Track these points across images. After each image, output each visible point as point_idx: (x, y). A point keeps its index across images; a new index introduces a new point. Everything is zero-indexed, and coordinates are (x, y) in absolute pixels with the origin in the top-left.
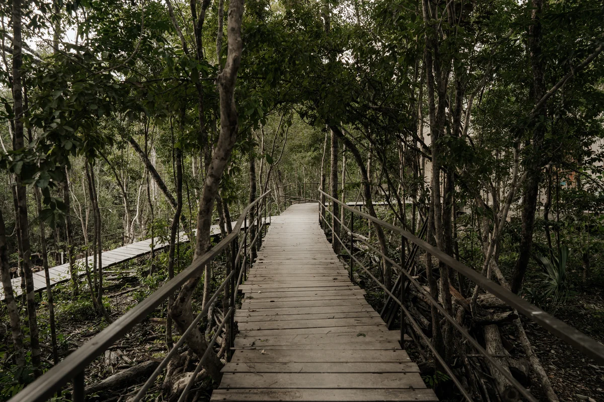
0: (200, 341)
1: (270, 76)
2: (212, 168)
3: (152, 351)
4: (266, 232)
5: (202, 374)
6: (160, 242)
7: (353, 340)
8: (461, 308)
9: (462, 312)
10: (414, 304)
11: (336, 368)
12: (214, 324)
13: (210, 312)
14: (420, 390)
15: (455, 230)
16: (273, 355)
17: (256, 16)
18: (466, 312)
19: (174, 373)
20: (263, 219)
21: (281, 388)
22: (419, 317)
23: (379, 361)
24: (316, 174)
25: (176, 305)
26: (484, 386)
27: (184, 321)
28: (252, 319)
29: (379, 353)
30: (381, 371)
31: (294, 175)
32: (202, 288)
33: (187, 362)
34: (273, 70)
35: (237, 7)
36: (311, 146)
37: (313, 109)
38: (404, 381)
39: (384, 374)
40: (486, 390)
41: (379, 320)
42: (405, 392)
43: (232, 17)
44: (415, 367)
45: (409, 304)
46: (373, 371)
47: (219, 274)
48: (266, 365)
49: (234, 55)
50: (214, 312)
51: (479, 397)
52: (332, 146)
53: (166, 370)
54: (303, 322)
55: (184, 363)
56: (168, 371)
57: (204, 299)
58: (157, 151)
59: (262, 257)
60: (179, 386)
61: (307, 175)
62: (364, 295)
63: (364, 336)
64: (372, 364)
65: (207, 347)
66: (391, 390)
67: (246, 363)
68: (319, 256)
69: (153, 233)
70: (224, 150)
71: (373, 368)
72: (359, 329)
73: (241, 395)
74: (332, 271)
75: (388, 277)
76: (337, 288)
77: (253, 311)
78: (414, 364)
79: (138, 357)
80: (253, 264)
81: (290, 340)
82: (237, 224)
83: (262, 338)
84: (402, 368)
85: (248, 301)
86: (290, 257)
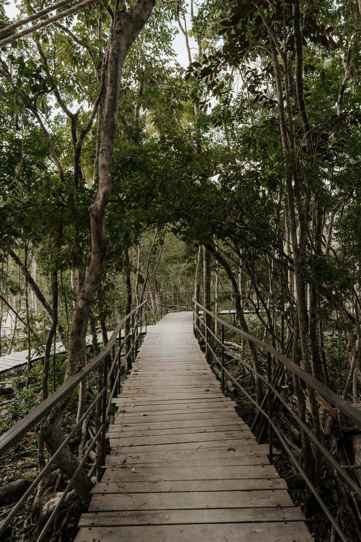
0: (70, 461)
1: (142, 200)
2: (84, 292)
3: (23, 468)
4: (142, 341)
5: (73, 494)
6: (36, 354)
7: (223, 455)
8: (329, 418)
9: (330, 422)
10: (284, 413)
11: (205, 487)
12: (88, 437)
13: (84, 425)
14: (288, 509)
15: (322, 340)
16: (144, 473)
17: (132, 141)
18: (335, 421)
19: (45, 493)
20: (139, 328)
21: (150, 510)
22: (290, 427)
23: (248, 477)
24: (192, 283)
25: (46, 426)
26: (354, 499)
27: (54, 442)
28: (125, 434)
29: (248, 468)
30: (250, 488)
31: (170, 284)
32: (77, 400)
33: (58, 481)
34: (145, 195)
35: (108, 146)
36: (185, 257)
37: (185, 226)
38: (272, 499)
39: (253, 492)
40: (356, 504)
41: (249, 433)
42: (273, 511)
43: (103, 155)
44: (283, 484)
45: (280, 413)
46: (242, 489)
47: (96, 385)
48: (136, 485)
49: (104, 189)
50: (89, 425)
51: (349, 511)
52: (204, 259)
53: (37, 490)
54: (174, 436)
55: (55, 482)
56: (39, 491)
57: (79, 412)
58: (37, 261)
59: (137, 369)
60: (48, 507)
61: (182, 284)
62: (235, 407)
63: (234, 450)
64: (241, 481)
65: (77, 466)
66: (259, 509)
67: (116, 482)
68: (192, 366)
69: (30, 345)
70: (95, 275)
71: (241, 485)
72: (229, 444)
73: (109, 519)
74: (204, 383)
75: (259, 387)
76: (209, 400)
77: (126, 426)
78: (282, 480)
79: (10, 475)
80: (128, 376)
81: (161, 457)
82: (113, 333)
83: (133, 456)
84: (271, 485)
85: (121, 415)
86: (165, 367)
